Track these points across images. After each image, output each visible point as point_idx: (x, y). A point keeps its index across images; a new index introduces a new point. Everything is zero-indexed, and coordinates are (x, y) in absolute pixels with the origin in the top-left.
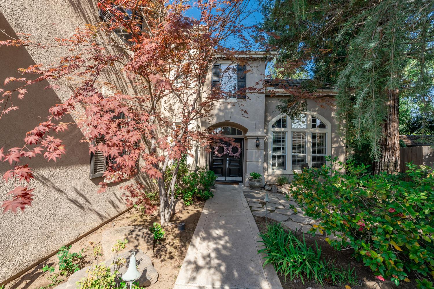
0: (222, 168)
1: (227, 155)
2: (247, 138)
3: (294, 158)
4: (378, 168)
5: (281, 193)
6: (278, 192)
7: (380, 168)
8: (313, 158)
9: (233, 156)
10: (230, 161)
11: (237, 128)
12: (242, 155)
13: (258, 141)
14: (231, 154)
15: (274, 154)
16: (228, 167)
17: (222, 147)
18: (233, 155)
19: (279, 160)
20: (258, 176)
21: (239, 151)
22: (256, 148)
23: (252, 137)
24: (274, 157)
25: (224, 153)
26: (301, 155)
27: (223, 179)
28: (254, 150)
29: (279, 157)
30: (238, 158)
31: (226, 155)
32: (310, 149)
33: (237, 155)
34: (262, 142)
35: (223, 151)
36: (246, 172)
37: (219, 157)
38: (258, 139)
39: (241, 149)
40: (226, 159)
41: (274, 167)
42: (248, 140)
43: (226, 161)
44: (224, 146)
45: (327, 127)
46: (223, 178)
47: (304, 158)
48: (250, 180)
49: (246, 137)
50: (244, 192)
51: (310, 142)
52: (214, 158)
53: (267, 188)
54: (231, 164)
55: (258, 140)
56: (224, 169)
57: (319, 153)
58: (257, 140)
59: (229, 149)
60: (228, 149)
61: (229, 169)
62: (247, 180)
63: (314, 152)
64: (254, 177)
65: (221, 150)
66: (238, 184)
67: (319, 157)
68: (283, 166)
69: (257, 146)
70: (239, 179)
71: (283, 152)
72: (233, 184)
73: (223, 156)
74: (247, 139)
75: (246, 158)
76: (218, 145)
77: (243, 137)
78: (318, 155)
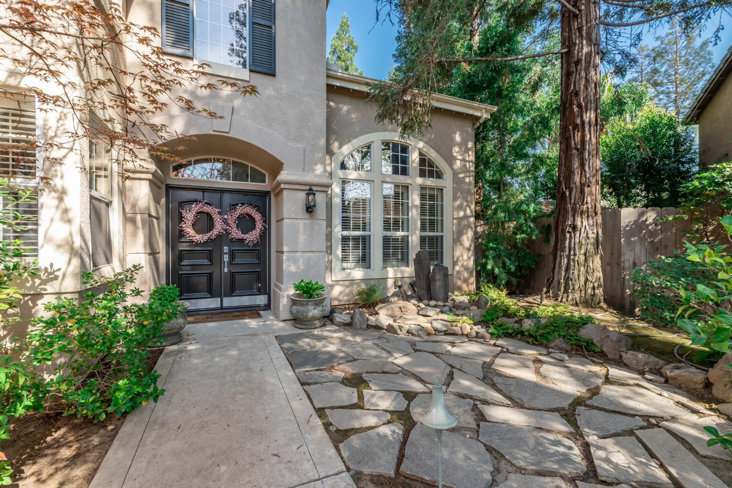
0: (210, 275)
1: (221, 238)
2: (282, 186)
3: (386, 240)
4: (567, 253)
5: (378, 328)
6: (369, 327)
7: (572, 252)
8: (423, 239)
9: (242, 240)
10: (232, 255)
11: (250, 165)
12: (265, 235)
13: (311, 198)
14: (236, 233)
15: (345, 233)
16: (226, 270)
17: (209, 216)
18: (240, 235)
19: (356, 247)
20: (317, 289)
21: (259, 225)
22: (307, 216)
23: (295, 185)
24: (345, 239)
25: (215, 232)
26: (400, 234)
27: (213, 306)
28: (302, 222)
29: (356, 239)
30: (254, 245)
31: (219, 236)
32: (416, 220)
33: (252, 236)
34: (320, 198)
35: (211, 227)
36: (280, 279)
37: (197, 244)
38: (311, 189)
39: (265, 222)
40: (221, 250)
41: (345, 265)
42: (285, 192)
43: (221, 253)
44: (214, 211)
45: (444, 176)
46: (213, 303)
47: (405, 239)
48: (294, 302)
49: (279, 184)
50: (280, 339)
51: (416, 206)
52: (183, 247)
53: (339, 317)
54: (237, 261)
55: (311, 192)
56: (216, 276)
57: (432, 229)
58: (308, 194)
59: (230, 221)
60: (225, 221)
61: (232, 275)
62: (284, 302)
63: (423, 228)
64: (305, 292)
65: (205, 222)
66: (259, 316)
67: (431, 239)
68: (364, 261)
69: (310, 209)
70: (261, 300)
71: (364, 229)
72: (242, 317)
73: (210, 241)
74: (279, 193)
75: (280, 243)
76: (195, 208)
77: (268, 189)
78: (432, 234)
